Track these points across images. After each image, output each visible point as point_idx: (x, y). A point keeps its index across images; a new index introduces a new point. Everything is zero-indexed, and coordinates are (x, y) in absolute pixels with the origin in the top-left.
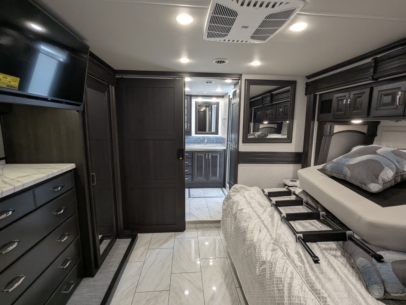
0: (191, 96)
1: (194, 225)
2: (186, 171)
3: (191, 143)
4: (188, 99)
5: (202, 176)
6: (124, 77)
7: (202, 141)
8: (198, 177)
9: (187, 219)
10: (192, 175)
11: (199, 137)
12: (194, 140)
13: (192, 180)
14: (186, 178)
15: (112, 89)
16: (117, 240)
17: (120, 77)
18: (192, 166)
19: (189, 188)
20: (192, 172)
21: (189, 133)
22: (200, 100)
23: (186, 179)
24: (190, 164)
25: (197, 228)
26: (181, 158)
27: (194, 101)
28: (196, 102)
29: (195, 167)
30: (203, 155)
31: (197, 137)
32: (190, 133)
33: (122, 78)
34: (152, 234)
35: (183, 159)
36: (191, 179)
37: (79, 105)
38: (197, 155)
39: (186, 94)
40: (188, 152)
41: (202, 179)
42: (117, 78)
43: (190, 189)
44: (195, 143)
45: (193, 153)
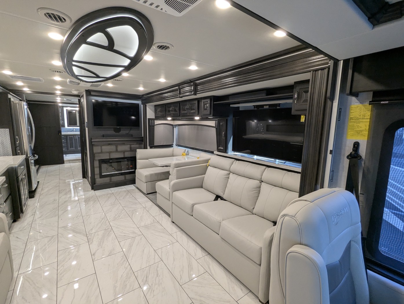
0: (63, 107)
1: (69, 162)
2: (63, 145)
3: (65, 131)
4: (61, 109)
5: (73, 147)
7: (73, 131)
11: (71, 128)
12: (67, 130)
13: (68, 149)
14: (64, 149)
18: (67, 143)
19: (66, 154)
20: (67, 146)
22: (69, 109)
24: (65, 142)
25: (70, 163)
26: (60, 134)
27: (65, 109)
28: (67, 110)
30: (73, 137)
31: (69, 128)
32: (64, 126)
36: (66, 149)
38: (69, 137)
40: (63, 135)
45: (66, 136)
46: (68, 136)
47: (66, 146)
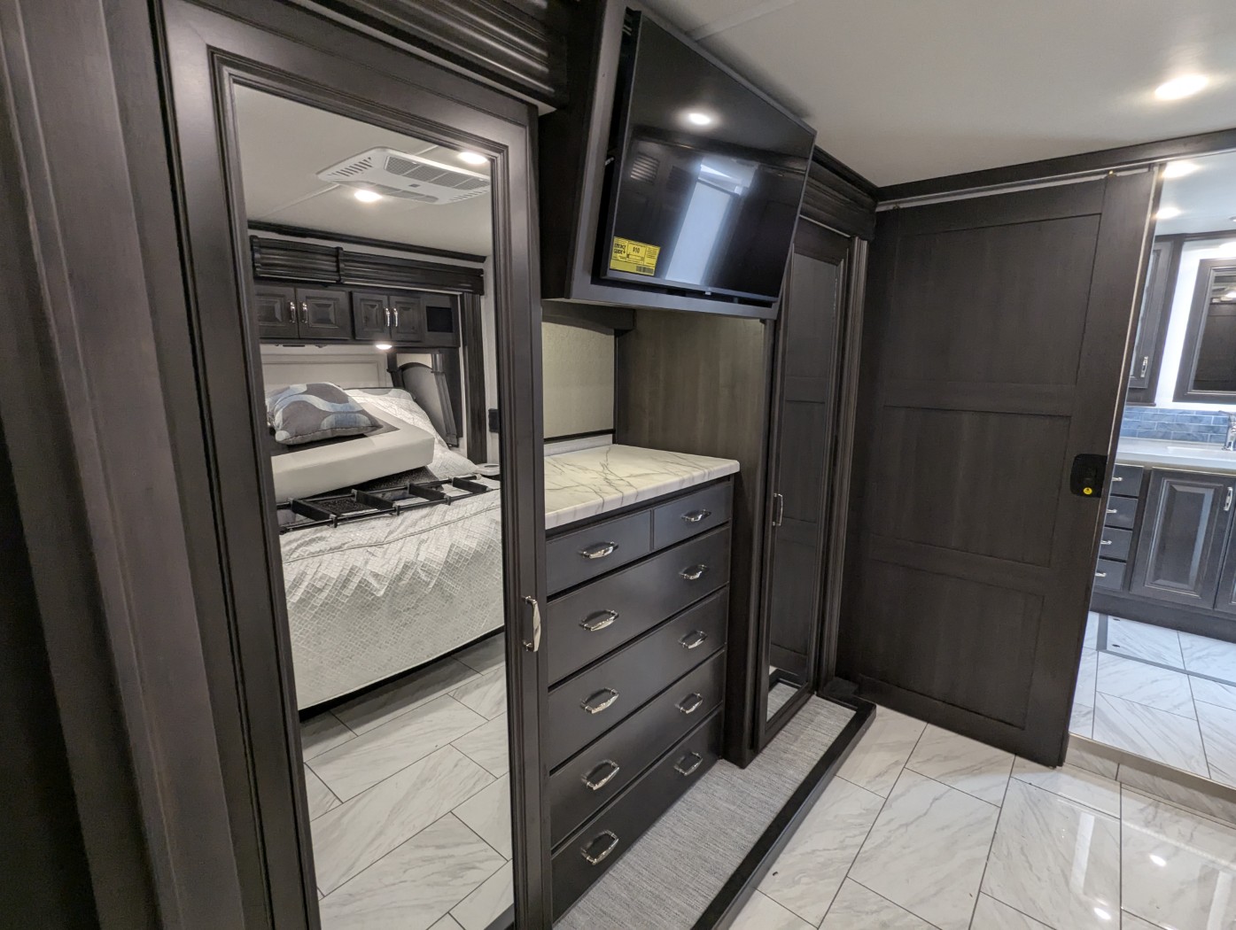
0: (1177, 241)
1: (1112, 766)
2: (1103, 542)
3: (1149, 434)
4: (1162, 254)
5: (1181, 575)
6: (902, 206)
7: (1209, 432)
8: (1158, 582)
9: (1079, 727)
10: (1131, 566)
11: (1198, 412)
12: (1163, 425)
13: (1128, 582)
14: (1099, 572)
15: (861, 248)
16: (814, 697)
17: (891, 207)
18: (1136, 529)
19: (1104, 612)
20: (1133, 553)
21: (1141, 395)
23: (1097, 575)
24: (1127, 520)
25: (1122, 784)
26: (1088, 491)
27: (1191, 260)
28: (1204, 264)
29: (1150, 534)
30: (1209, 495)
31: (1184, 412)
32: (1146, 394)
33: (897, 211)
34: (923, 724)
35: (1098, 494)
36: (1120, 581)
37: (767, 304)
38: (1172, 492)
39: (1158, 232)
40: (1123, 471)
41: (1185, 592)
42: (878, 213)
43: (1111, 620)
44: (1165, 436)
45: (1148, 477)
46: (1165, 483)
47: (1124, 556)
